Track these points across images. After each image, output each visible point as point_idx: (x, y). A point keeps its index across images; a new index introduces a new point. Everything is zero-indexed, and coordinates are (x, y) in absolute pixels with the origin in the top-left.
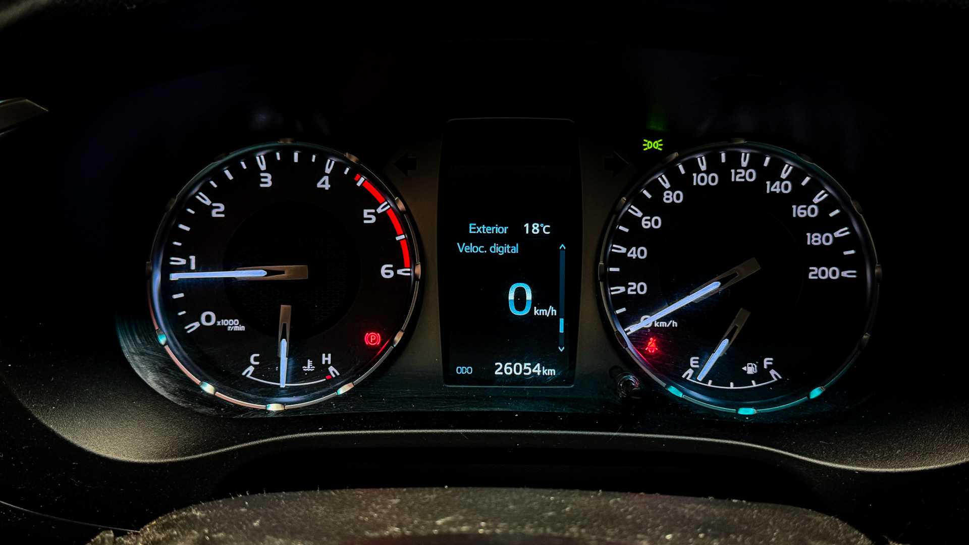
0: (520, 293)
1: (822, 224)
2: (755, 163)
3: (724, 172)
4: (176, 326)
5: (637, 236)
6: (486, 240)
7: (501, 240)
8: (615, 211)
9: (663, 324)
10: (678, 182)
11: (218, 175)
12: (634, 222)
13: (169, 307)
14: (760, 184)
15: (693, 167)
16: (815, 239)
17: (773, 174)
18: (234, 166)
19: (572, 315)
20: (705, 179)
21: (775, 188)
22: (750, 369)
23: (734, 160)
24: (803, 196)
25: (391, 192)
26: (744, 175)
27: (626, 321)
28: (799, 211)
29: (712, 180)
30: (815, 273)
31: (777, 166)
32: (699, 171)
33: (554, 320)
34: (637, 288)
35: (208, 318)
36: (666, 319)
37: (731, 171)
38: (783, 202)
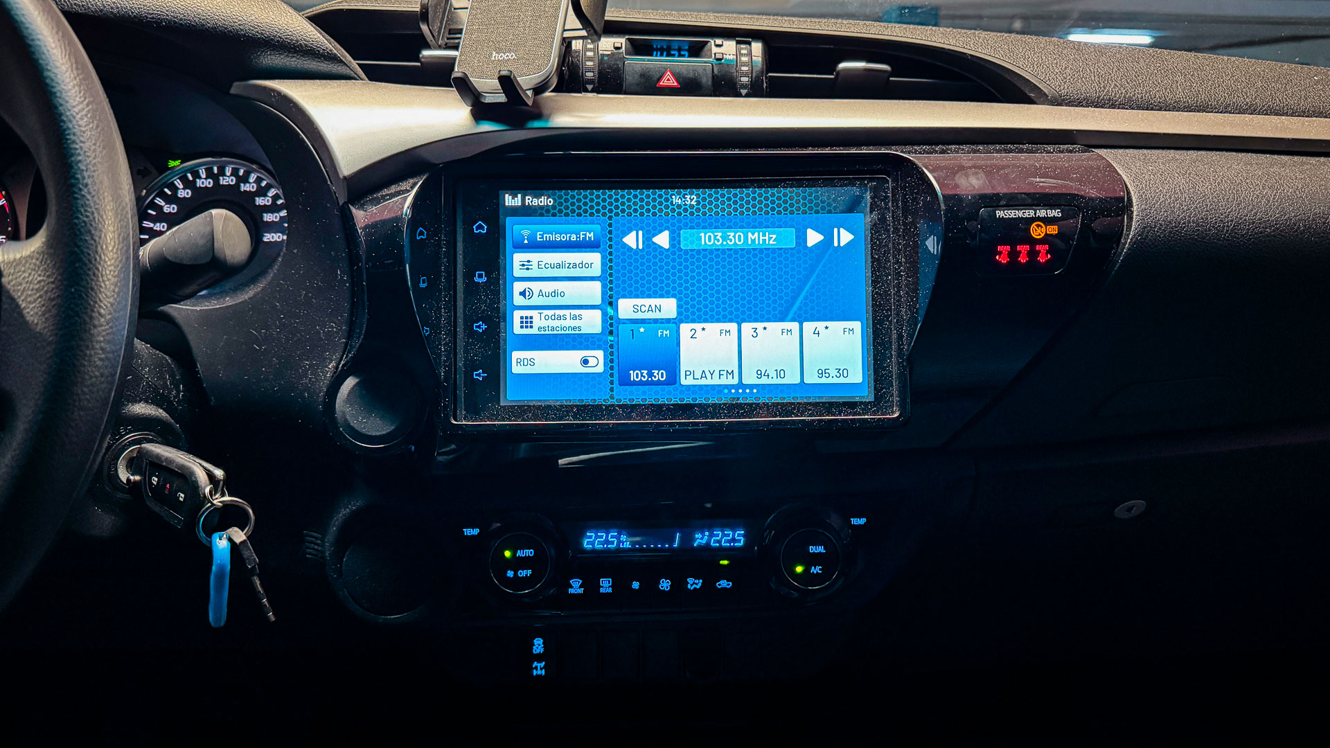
1: (273, 208)
2: (235, 172)
5: (161, 216)
10: (188, 184)
12: (158, 208)
14: (237, 185)
15: (197, 176)
16: (268, 217)
17: (245, 180)
20: (204, 183)
21: (244, 187)
23: (222, 171)
24: (262, 192)
26: (228, 180)
28: (260, 201)
29: (209, 183)
30: (269, 237)
31: (247, 174)
32: (200, 178)
37: (221, 178)
38: (251, 196)
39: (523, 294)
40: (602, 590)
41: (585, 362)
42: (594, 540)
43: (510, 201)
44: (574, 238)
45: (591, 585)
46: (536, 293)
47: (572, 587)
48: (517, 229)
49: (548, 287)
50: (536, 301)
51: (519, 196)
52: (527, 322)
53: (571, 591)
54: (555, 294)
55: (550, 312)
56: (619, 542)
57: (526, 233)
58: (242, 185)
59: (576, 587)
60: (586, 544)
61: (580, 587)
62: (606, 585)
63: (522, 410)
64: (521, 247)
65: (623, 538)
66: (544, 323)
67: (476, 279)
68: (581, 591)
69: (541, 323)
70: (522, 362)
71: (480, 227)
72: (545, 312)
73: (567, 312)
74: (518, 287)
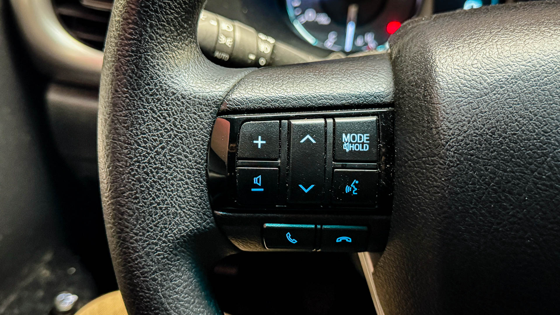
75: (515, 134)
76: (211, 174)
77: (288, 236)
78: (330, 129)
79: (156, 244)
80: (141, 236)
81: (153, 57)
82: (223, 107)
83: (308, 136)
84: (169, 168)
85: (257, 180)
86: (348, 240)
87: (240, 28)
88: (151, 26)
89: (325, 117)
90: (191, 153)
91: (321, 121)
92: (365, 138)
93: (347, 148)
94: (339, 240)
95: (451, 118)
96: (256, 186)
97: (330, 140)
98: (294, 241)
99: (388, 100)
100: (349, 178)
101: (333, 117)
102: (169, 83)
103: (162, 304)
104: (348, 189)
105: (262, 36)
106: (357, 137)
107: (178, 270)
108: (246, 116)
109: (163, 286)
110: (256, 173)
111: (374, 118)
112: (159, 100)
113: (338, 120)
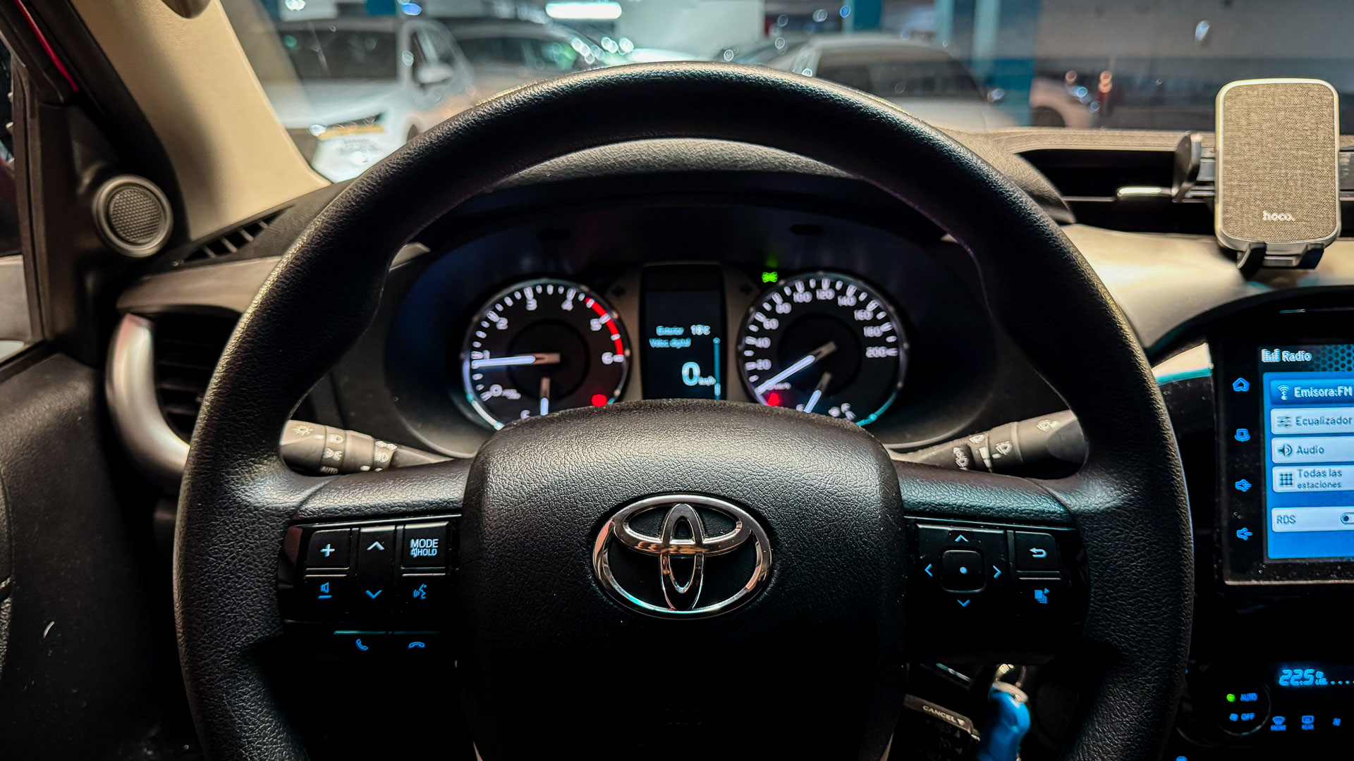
0: (691, 370)
1: (875, 322)
2: (832, 286)
3: (813, 292)
4: (478, 394)
5: (762, 333)
6: (669, 338)
7: (678, 337)
8: (748, 315)
9: (780, 387)
10: (787, 299)
11: (502, 302)
12: (760, 324)
13: (474, 383)
14: (835, 300)
15: (794, 289)
16: (870, 332)
17: (842, 293)
18: (512, 296)
19: (723, 382)
20: (802, 296)
21: (843, 301)
22: (834, 412)
23: (819, 286)
24: (861, 306)
25: (609, 308)
26: (825, 294)
27: (757, 384)
28: (859, 315)
29: (807, 298)
30: (872, 352)
31: (845, 287)
32: (797, 292)
33: (712, 387)
34: (764, 364)
35: (496, 390)
36: (782, 382)
37: (817, 292)
38: (850, 310)
39: (1282, 451)
40: (1304, 727)
41: (1346, 519)
42: (1291, 677)
43: (1267, 356)
44: (1332, 393)
45: (1294, 722)
46: (1295, 449)
47: (1274, 724)
48: (1277, 385)
49: (1307, 443)
50: (1295, 458)
51: (1276, 351)
52: (1287, 480)
53: (1273, 728)
54: (1314, 450)
55: (1310, 469)
56: (1315, 678)
57: (1284, 389)
58: (839, 298)
59: (1279, 724)
60: (1282, 682)
61: (1283, 724)
62: (1308, 722)
63: (1286, 568)
64: (1279, 403)
65: (1320, 674)
66: (1304, 480)
67: (1238, 437)
68: (1283, 728)
69: (1301, 480)
70: (1281, 520)
71: (1241, 385)
72: (1305, 469)
73: (1326, 468)
74: (1277, 444)
75: (544, 537)
76: (281, 586)
77: (359, 643)
78: (400, 536)
79: (223, 652)
80: (208, 644)
81: (228, 473)
82: (295, 518)
83: (376, 543)
84: (239, 577)
85: (324, 587)
86: (421, 645)
87: (353, 436)
88: (227, 446)
89: (396, 524)
90: (262, 562)
91: (392, 528)
92: (434, 543)
93: (415, 553)
94: (412, 645)
95: (493, 524)
96: (323, 594)
97: (399, 546)
98: (365, 648)
99: (460, 505)
100: (416, 582)
101: (404, 523)
102: (243, 497)
103: (227, 711)
104: (416, 594)
105: (381, 444)
106: (426, 542)
107: (246, 679)
108: (317, 525)
109: (228, 694)
110: (324, 580)
111: (444, 524)
112: (231, 512)
113: (408, 527)
